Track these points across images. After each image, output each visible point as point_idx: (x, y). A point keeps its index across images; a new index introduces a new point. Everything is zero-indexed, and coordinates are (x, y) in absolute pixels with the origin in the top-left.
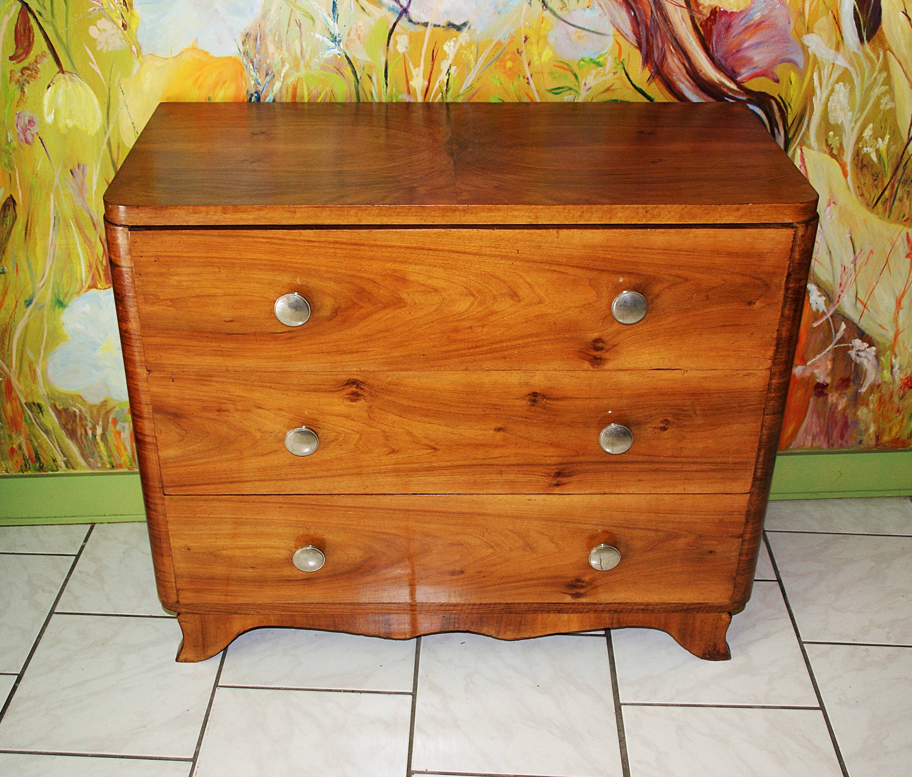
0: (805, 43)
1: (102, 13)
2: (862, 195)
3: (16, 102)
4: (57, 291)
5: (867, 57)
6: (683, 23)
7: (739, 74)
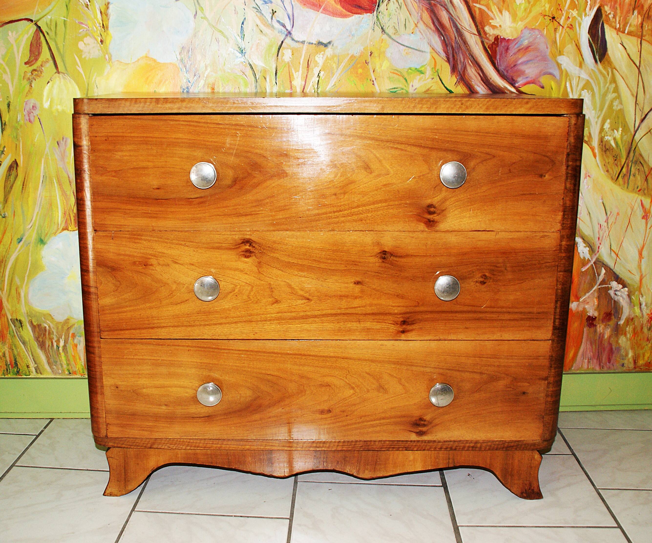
0: (559, 62)
1: (88, 33)
2: (608, 171)
3: (25, 93)
4: (40, 232)
5: (601, 73)
6: (477, 45)
7: (517, 82)
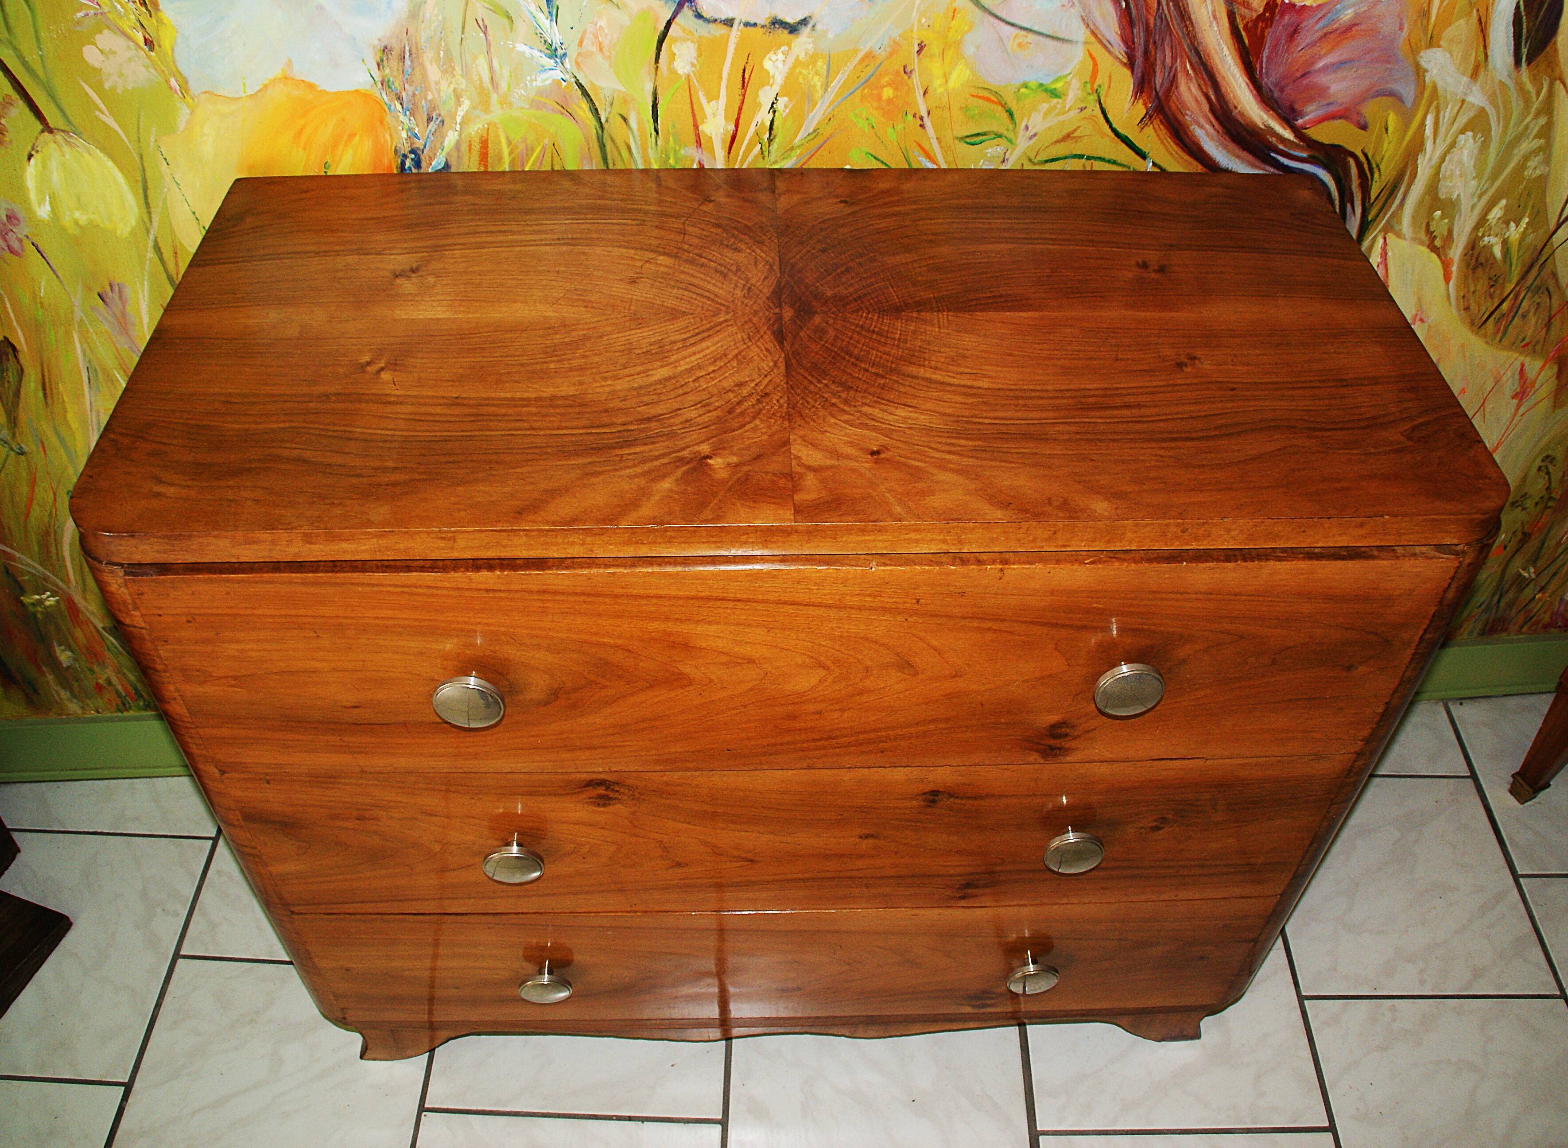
1: (103, 22)
2: (1467, 309)
5: (1521, 89)
7: (1301, 115)
